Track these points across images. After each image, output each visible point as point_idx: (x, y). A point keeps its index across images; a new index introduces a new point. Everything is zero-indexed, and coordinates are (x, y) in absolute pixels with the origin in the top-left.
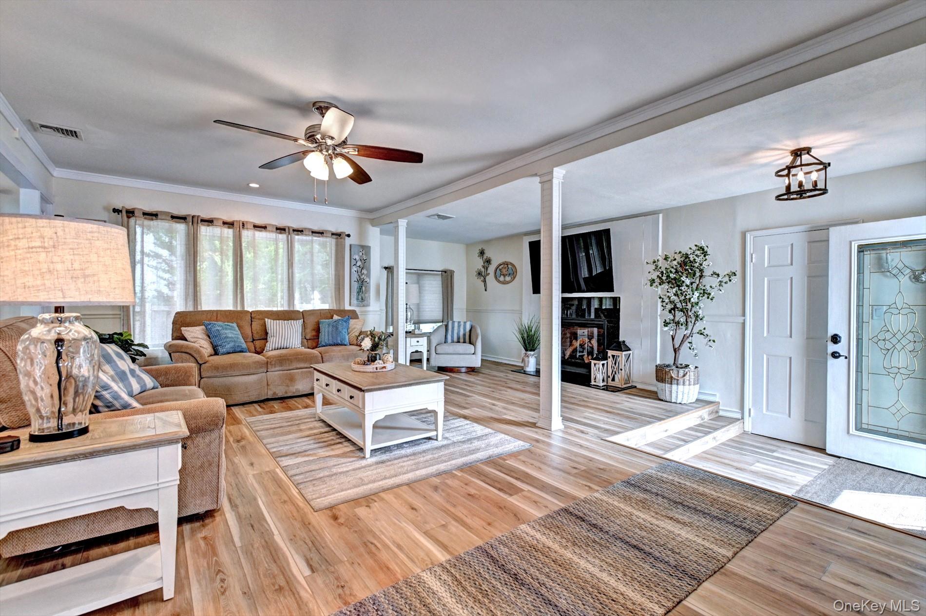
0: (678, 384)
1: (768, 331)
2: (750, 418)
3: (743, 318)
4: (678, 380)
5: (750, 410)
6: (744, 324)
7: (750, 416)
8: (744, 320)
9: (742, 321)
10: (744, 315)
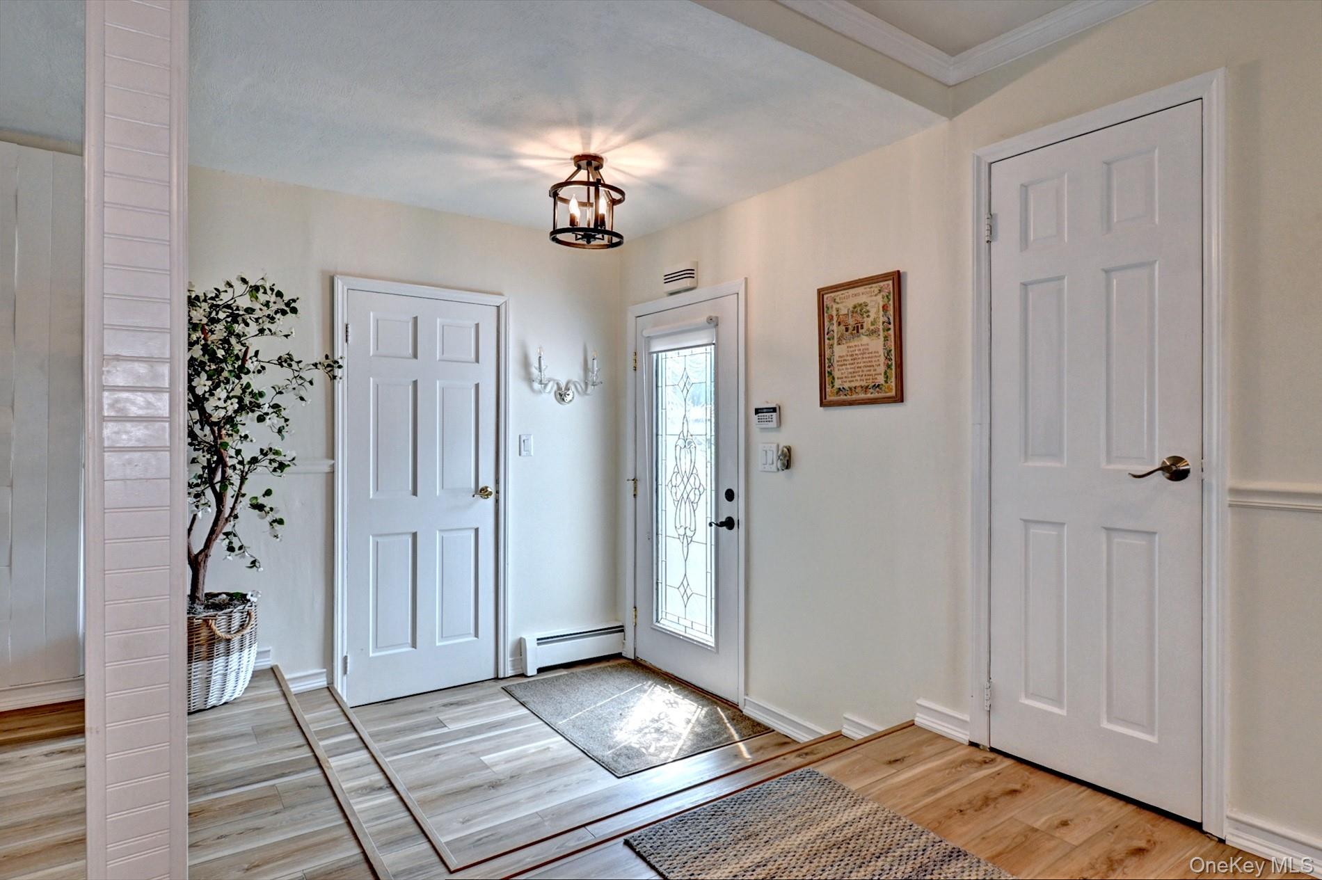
0: (228, 653)
1: (377, 488)
2: (345, 678)
3: (331, 462)
4: (228, 641)
5: (345, 659)
6: (332, 474)
7: (345, 672)
8: (333, 466)
9: (327, 469)
10: (331, 454)
